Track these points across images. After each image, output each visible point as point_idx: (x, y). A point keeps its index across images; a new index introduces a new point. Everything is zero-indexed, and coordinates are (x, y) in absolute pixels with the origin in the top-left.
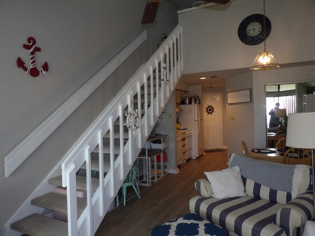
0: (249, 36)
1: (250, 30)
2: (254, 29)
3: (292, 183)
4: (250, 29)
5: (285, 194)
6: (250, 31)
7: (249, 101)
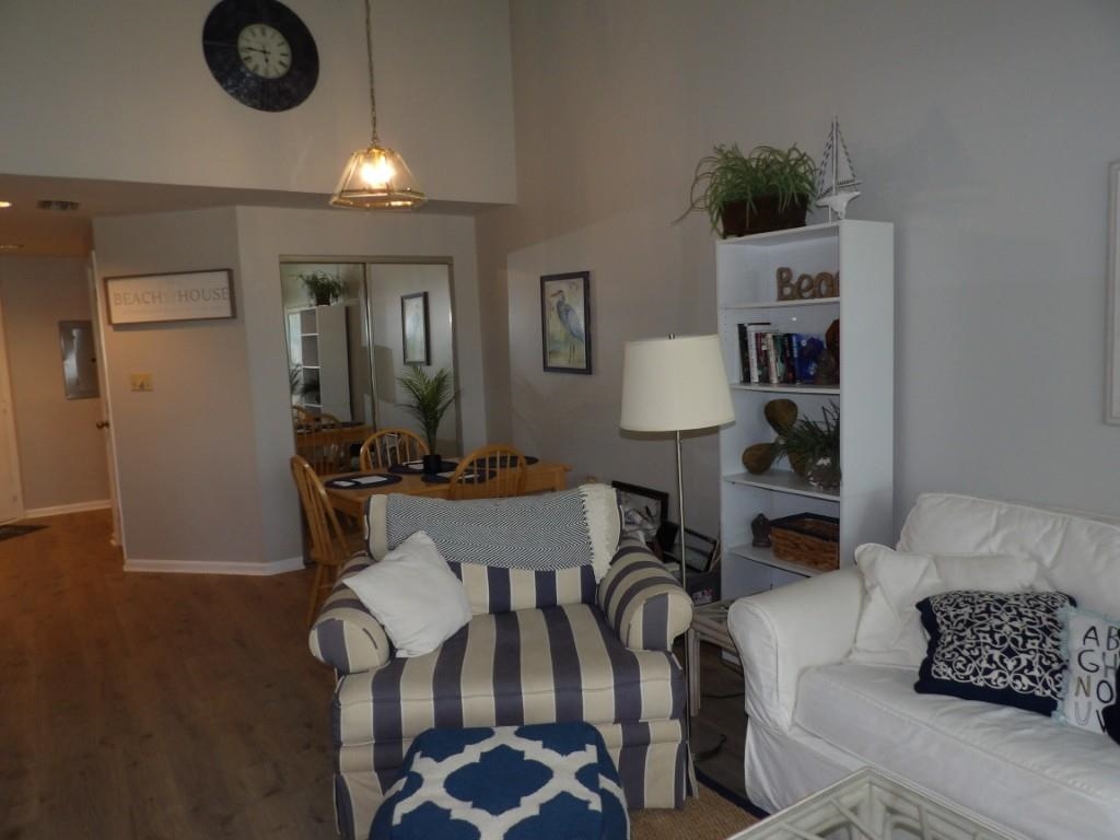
0: (248, 70)
1: (250, 49)
2: (267, 49)
3: (589, 538)
4: (253, 45)
5: (576, 572)
6: (252, 53)
7: (227, 312)
